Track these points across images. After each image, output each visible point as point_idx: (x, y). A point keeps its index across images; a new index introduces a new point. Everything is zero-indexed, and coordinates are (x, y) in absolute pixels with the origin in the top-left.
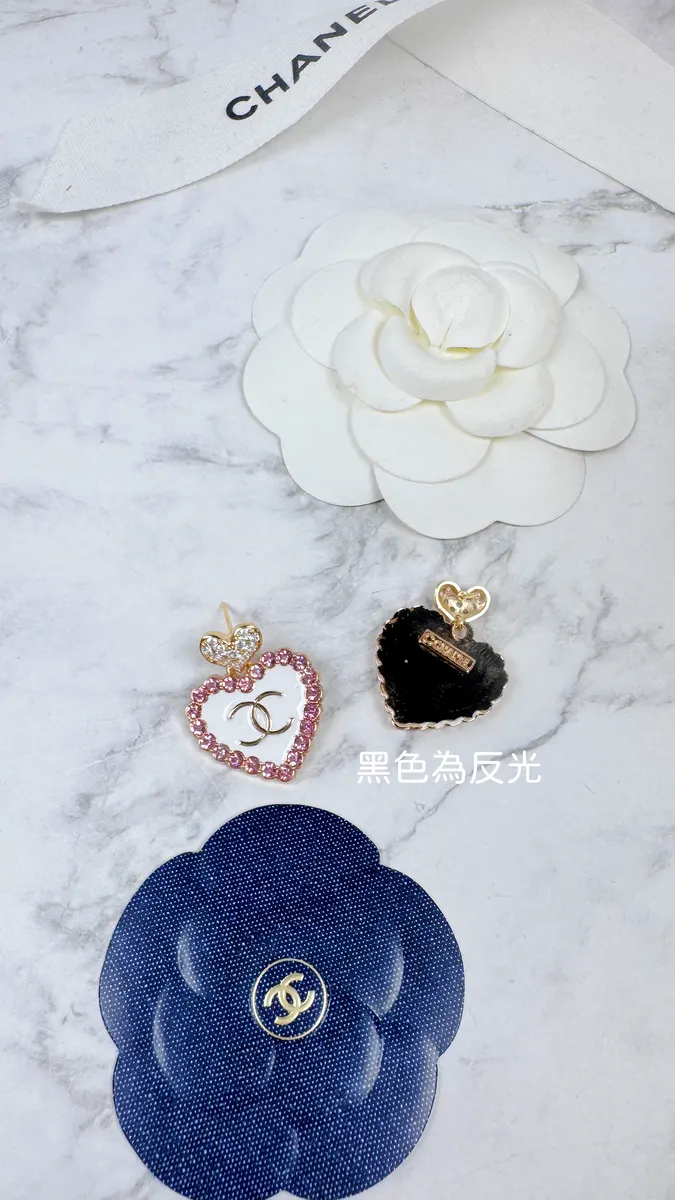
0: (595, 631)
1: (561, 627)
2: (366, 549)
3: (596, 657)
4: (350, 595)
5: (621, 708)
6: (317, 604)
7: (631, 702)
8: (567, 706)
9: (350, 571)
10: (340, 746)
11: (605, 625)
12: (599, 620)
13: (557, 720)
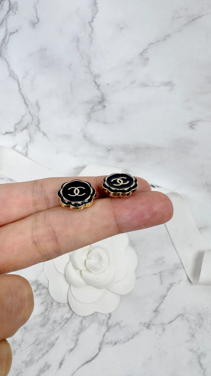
0: (107, 323)
1: (99, 323)
2: (53, 306)
3: (108, 331)
4: (48, 319)
5: (113, 345)
6: (40, 323)
7: (115, 343)
8: (100, 346)
9: (49, 312)
10: (45, 366)
11: (110, 322)
12: (108, 320)
13: (99, 351)
